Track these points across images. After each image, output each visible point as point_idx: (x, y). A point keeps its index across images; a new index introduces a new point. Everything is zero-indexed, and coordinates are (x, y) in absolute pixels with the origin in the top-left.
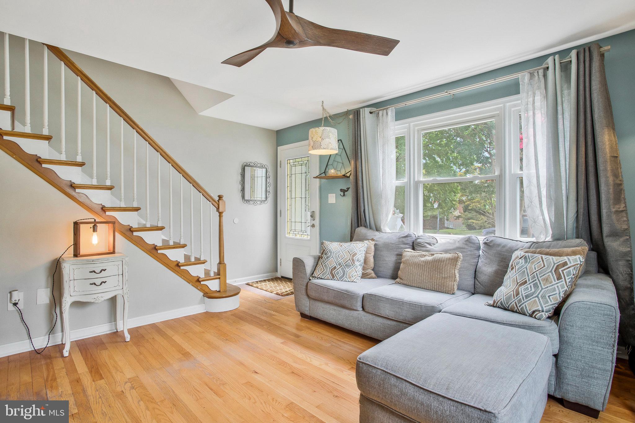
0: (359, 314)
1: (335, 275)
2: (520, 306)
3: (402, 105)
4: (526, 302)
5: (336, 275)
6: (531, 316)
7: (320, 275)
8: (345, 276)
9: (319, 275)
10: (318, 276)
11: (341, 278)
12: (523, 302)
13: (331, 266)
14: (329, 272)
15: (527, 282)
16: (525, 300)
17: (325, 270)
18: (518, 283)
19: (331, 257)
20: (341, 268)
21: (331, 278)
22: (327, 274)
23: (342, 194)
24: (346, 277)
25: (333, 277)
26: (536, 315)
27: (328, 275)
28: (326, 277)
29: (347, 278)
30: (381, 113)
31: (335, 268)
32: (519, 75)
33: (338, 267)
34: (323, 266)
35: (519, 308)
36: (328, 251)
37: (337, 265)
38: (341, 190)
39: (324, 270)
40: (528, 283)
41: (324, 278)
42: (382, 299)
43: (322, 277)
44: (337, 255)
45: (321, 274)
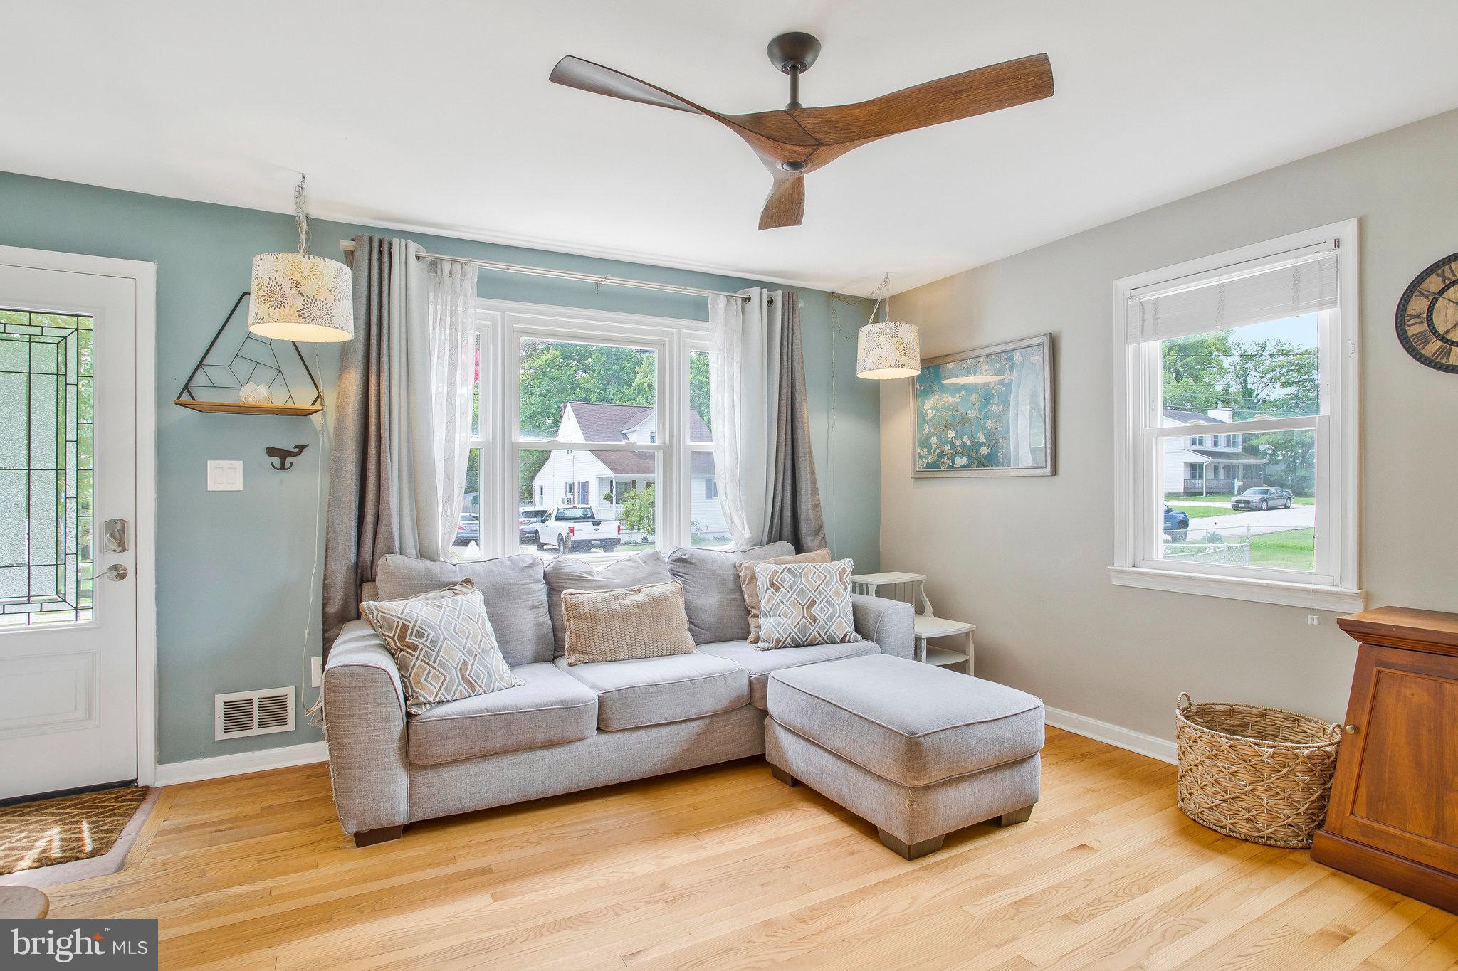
0: (590, 745)
1: (474, 683)
2: (825, 634)
3: (497, 267)
4: (831, 626)
5: (476, 682)
6: (842, 641)
7: (440, 695)
8: (494, 678)
9: (437, 695)
10: (436, 697)
11: (488, 685)
12: (827, 627)
13: (456, 662)
14: (459, 679)
15: (816, 602)
16: (829, 625)
17: (448, 677)
18: (803, 607)
19: (441, 640)
20: (476, 660)
21: (468, 691)
22: (455, 686)
23: (277, 461)
24: (496, 680)
25: (473, 689)
26: (850, 637)
27: (460, 687)
28: (457, 694)
29: (498, 681)
30: (446, 267)
31: (465, 663)
32: (710, 295)
33: (470, 660)
34: (434, 668)
35: (825, 637)
36: (421, 625)
37: (465, 656)
38: (271, 451)
39: (445, 677)
40: (818, 602)
41: (453, 697)
42: (651, 690)
43: (447, 697)
44: (452, 631)
45: (442, 691)
